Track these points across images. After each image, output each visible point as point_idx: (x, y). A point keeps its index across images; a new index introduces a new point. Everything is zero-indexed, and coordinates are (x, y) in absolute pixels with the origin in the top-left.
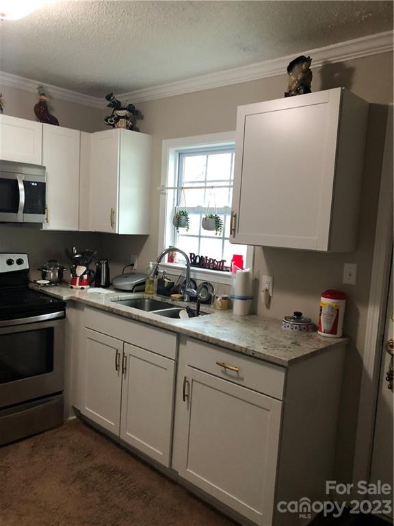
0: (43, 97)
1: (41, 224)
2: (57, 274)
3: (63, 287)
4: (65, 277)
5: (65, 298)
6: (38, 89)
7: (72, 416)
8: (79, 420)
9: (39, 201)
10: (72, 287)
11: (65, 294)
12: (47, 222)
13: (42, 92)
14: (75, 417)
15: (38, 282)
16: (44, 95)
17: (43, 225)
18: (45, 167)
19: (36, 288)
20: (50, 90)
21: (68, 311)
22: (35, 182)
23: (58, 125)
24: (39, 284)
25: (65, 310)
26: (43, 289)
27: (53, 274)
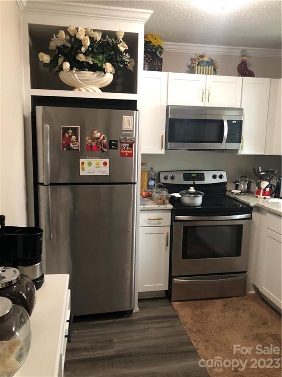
0: (245, 58)
1: (238, 150)
2: (246, 186)
3: (250, 196)
4: (251, 189)
5: (252, 204)
6: (241, 52)
7: (252, 291)
8: (258, 295)
9: (237, 134)
10: (257, 197)
11: (252, 201)
12: (242, 148)
13: (244, 54)
14: (254, 292)
15: (233, 191)
16: (245, 56)
17: (239, 151)
18: (243, 109)
19: (231, 195)
20: (249, 52)
21: (254, 214)
22: (235, 121)
23: (254, 77)
24: (233, 193)
25: (251, 213)
26: (236, 196)
27: (243, 186)
